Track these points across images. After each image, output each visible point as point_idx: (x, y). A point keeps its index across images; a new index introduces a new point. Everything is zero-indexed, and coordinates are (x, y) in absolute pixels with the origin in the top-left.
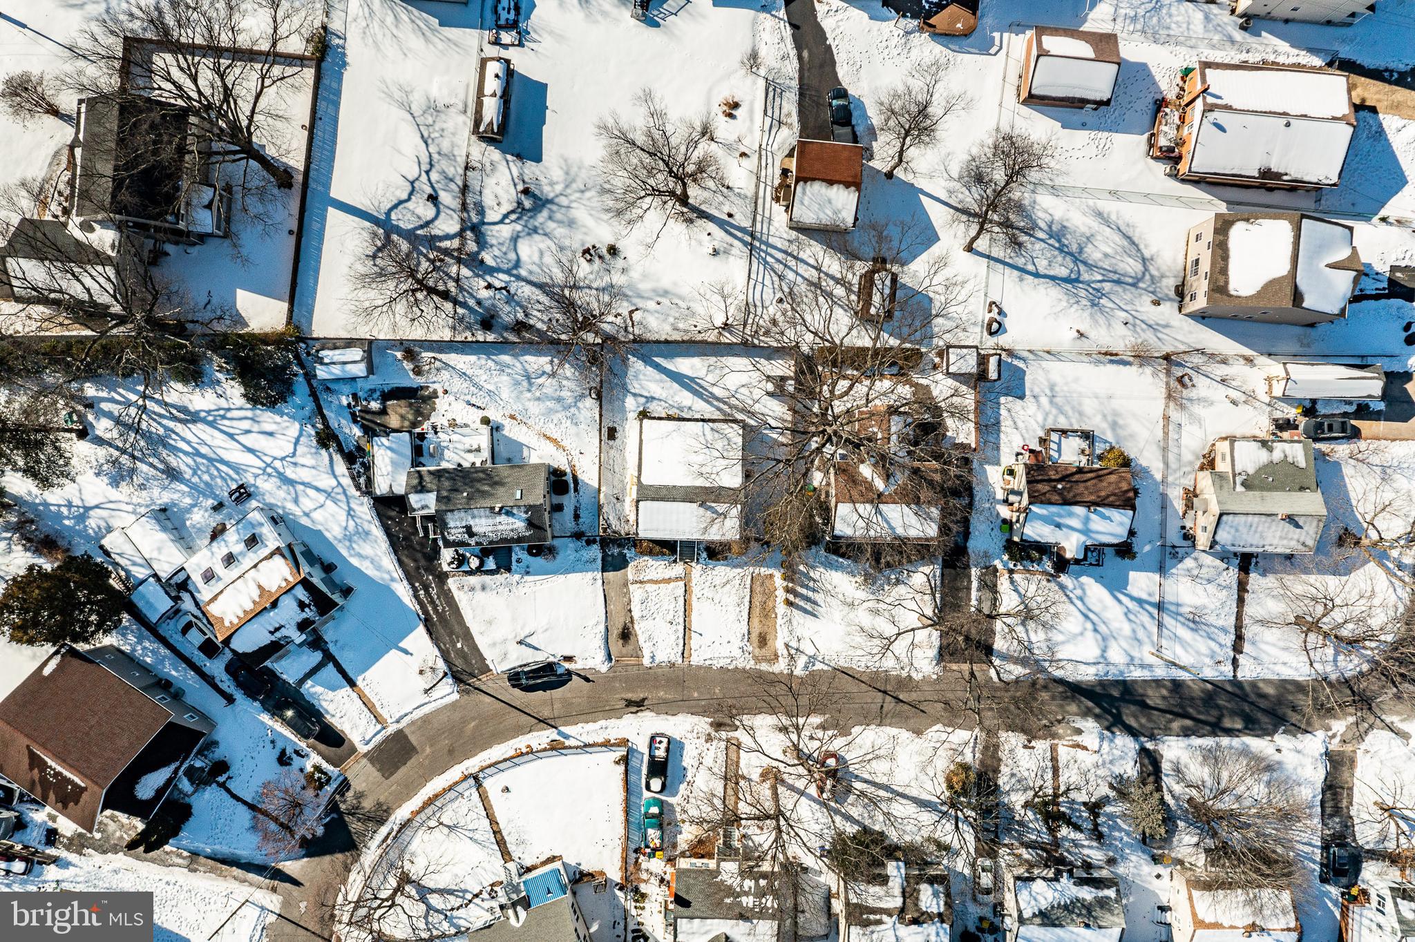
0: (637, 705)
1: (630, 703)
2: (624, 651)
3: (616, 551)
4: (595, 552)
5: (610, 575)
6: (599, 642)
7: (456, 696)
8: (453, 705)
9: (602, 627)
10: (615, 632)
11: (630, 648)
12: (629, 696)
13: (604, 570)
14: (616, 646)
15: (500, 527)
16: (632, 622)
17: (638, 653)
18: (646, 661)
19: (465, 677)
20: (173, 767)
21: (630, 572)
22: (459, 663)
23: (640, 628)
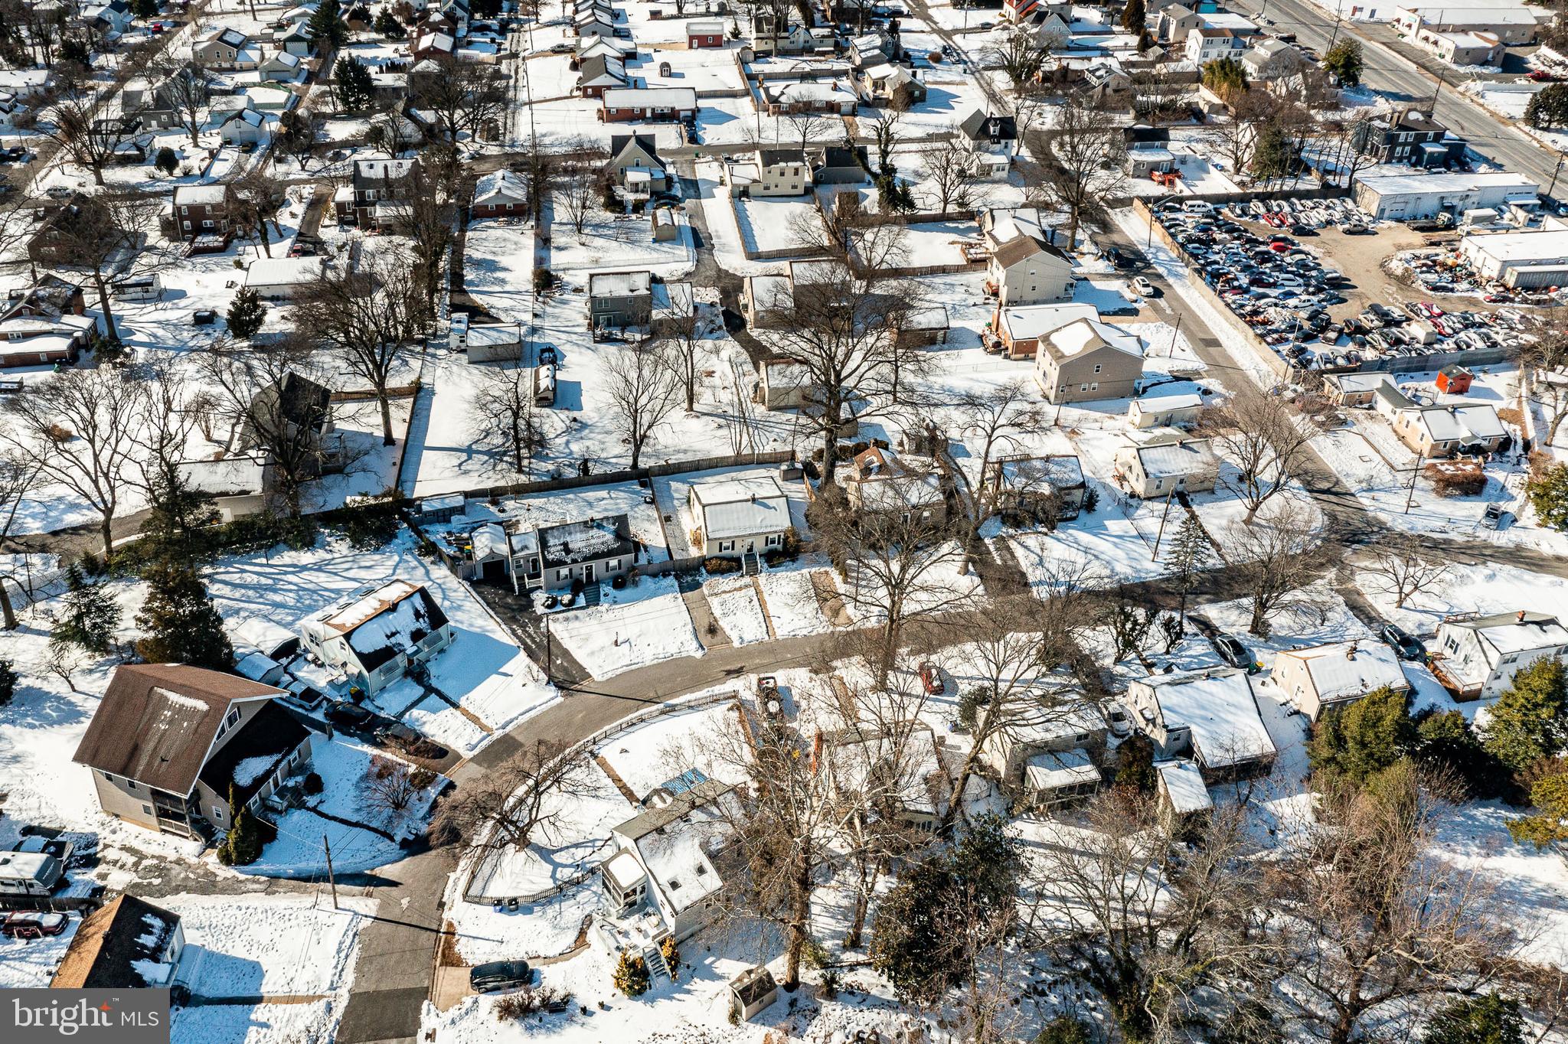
0: (738, 672)
1: (729, 673)
2: (714, 641)
3: (689, 579)
4: (671, 581)
5: (689, 594)
6: (689, 636)
7: (560, 699)
8: (559, 706)
9: (690, 627)
10: (702, 631)
11: (718, 638)
12: (728, 668)
13: (682, 592)
14: (706, 640)
15: (593, 541)
16: (716, 620)
17: (728, 641)
18: (736, 644)
19: (567, 685)
20: (276, 757)
21: (705, 590)
22: (560, 676)
23: (724, 623)
